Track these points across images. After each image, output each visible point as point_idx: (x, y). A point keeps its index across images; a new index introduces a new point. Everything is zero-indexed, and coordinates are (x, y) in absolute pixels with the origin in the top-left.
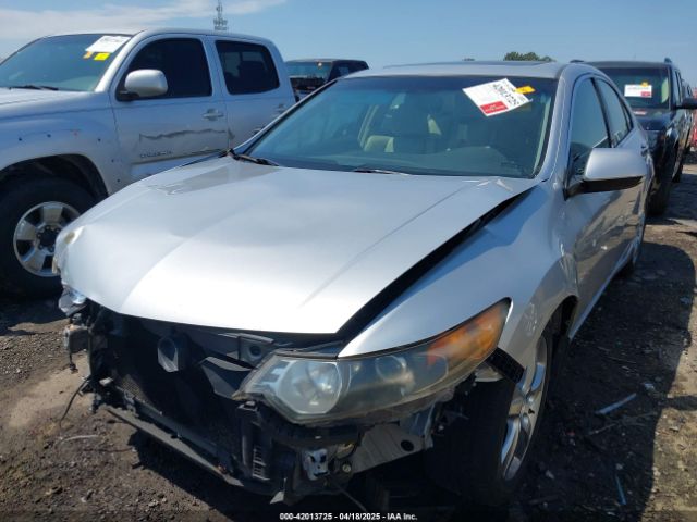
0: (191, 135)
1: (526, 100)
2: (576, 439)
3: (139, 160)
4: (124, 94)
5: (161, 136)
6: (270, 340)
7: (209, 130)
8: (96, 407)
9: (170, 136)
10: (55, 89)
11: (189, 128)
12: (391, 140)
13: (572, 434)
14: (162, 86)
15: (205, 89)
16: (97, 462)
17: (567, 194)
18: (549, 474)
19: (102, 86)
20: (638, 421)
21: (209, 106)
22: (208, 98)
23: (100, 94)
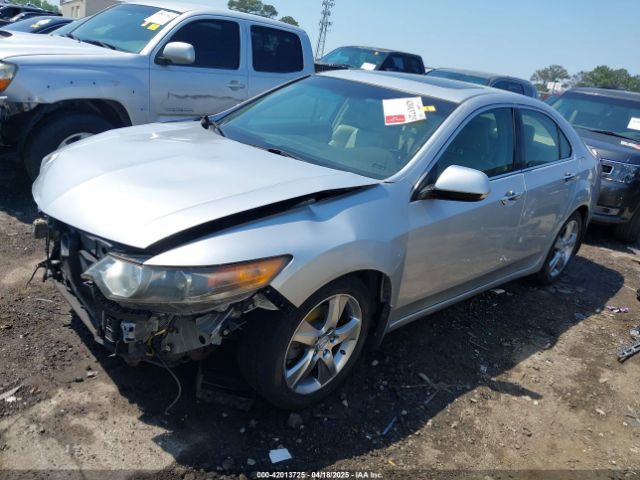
0: (212, 100)
1: (424, 117)
2: (385, 386)
3: (164, 112)
4: (161, 60)
5: (186, 96)
6: (110, 245)
7: (229, 98)
8: (45, 278)
9: (195, 97)
10: (113, 48)
11: (211, 94)
12: (356, 130)
13: (385, 383)
14: (191, 57)
15: (234, 64)
16: (42, 317)
17: (416, 196)
18: (345, 403)
19: (146, 51)
20: (450, 388)
21: (234, 78)
22: (235, 72)
23: (144, 57)
